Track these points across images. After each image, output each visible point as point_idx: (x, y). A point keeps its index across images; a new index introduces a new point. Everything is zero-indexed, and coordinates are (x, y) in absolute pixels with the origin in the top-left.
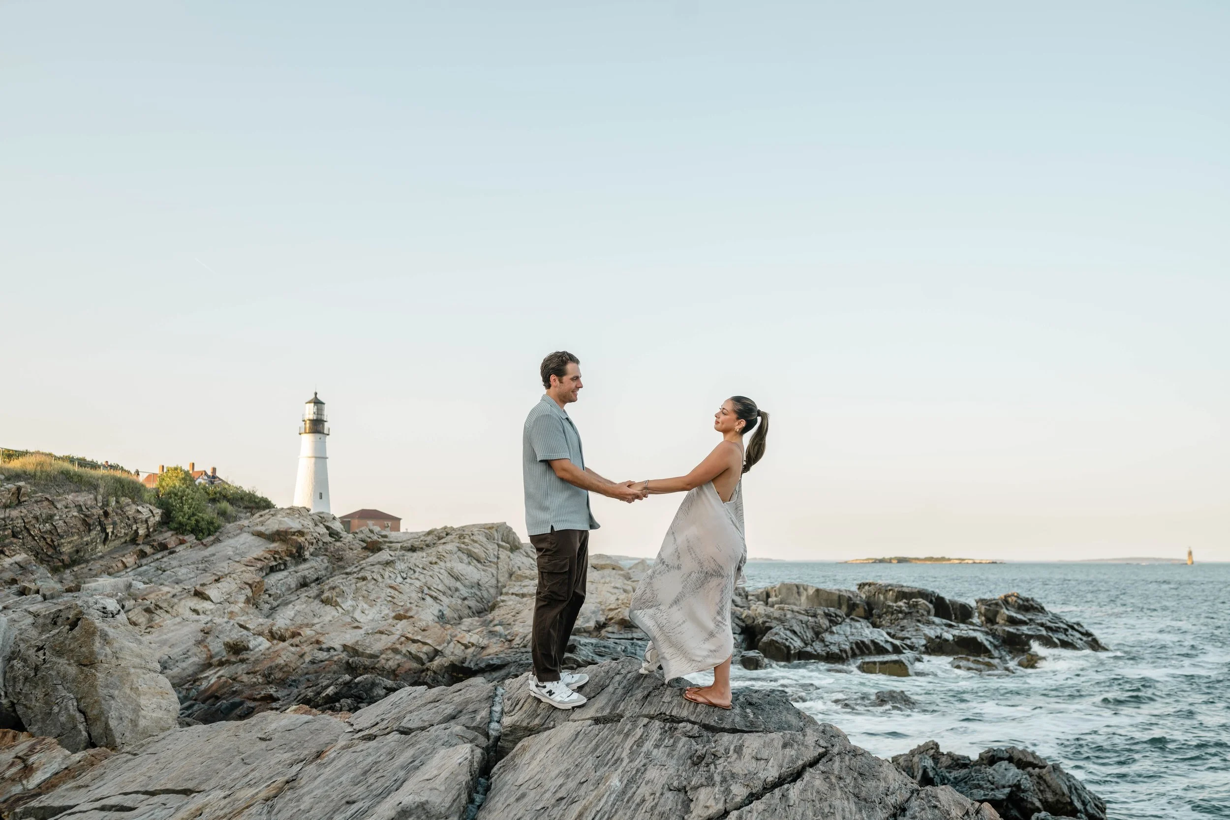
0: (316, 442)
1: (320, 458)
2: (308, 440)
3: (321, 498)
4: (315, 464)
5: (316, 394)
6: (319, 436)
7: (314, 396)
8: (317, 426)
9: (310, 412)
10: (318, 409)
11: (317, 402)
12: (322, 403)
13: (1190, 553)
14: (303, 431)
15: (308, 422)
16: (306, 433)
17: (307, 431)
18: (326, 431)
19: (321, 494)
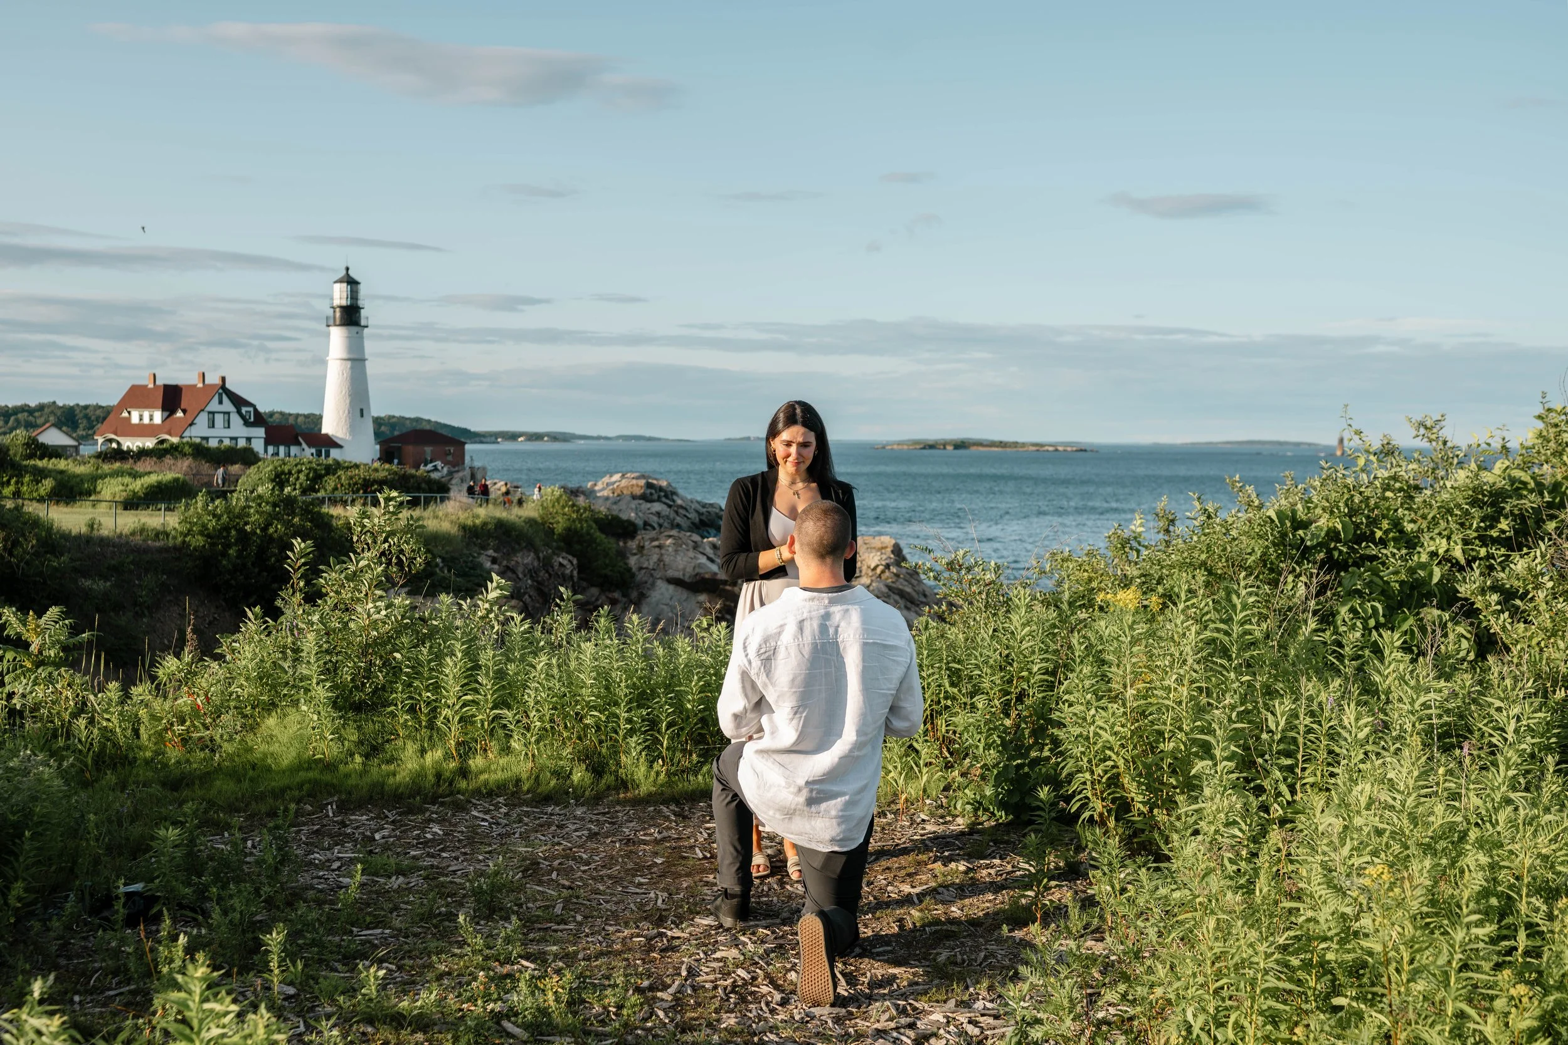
0: (349, 338)
1: (356, 361)
2: (338, 336)
3: (362, 416)
4: (352, 368)
5: (347, 269)
6: (354, 329)
7: (344, 272)
8: (351, 315)
9: (340, 295)
10: (352, 291)
11: (350, 281)
12: (357, 283)
14: (331, 322)
15: (338, 310)
16: (335, 325)
17: (338, 322)
18: (363, 323)
19: (362, 410)
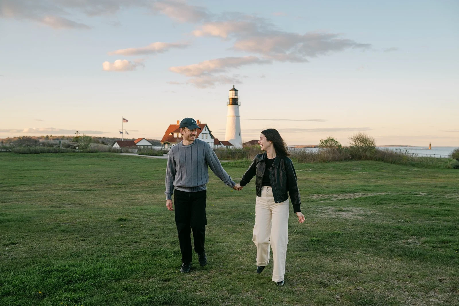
0: (234, 109)
1: (237, 116)
2: (230, 108)
3: (239, 135)
4: (236, 119)
6: (236, 106)
7: (233, 87)
8: (235, 102)
9: (232, 94)
10: (235, 93)
11: (234, 89)
12: (237, 91)
13: (430, 145)
14: (228, 104)
15: (231, 99)
16: (230, 104)
17: (231, 104)
18: (239, 104)
19: (239, 133)
